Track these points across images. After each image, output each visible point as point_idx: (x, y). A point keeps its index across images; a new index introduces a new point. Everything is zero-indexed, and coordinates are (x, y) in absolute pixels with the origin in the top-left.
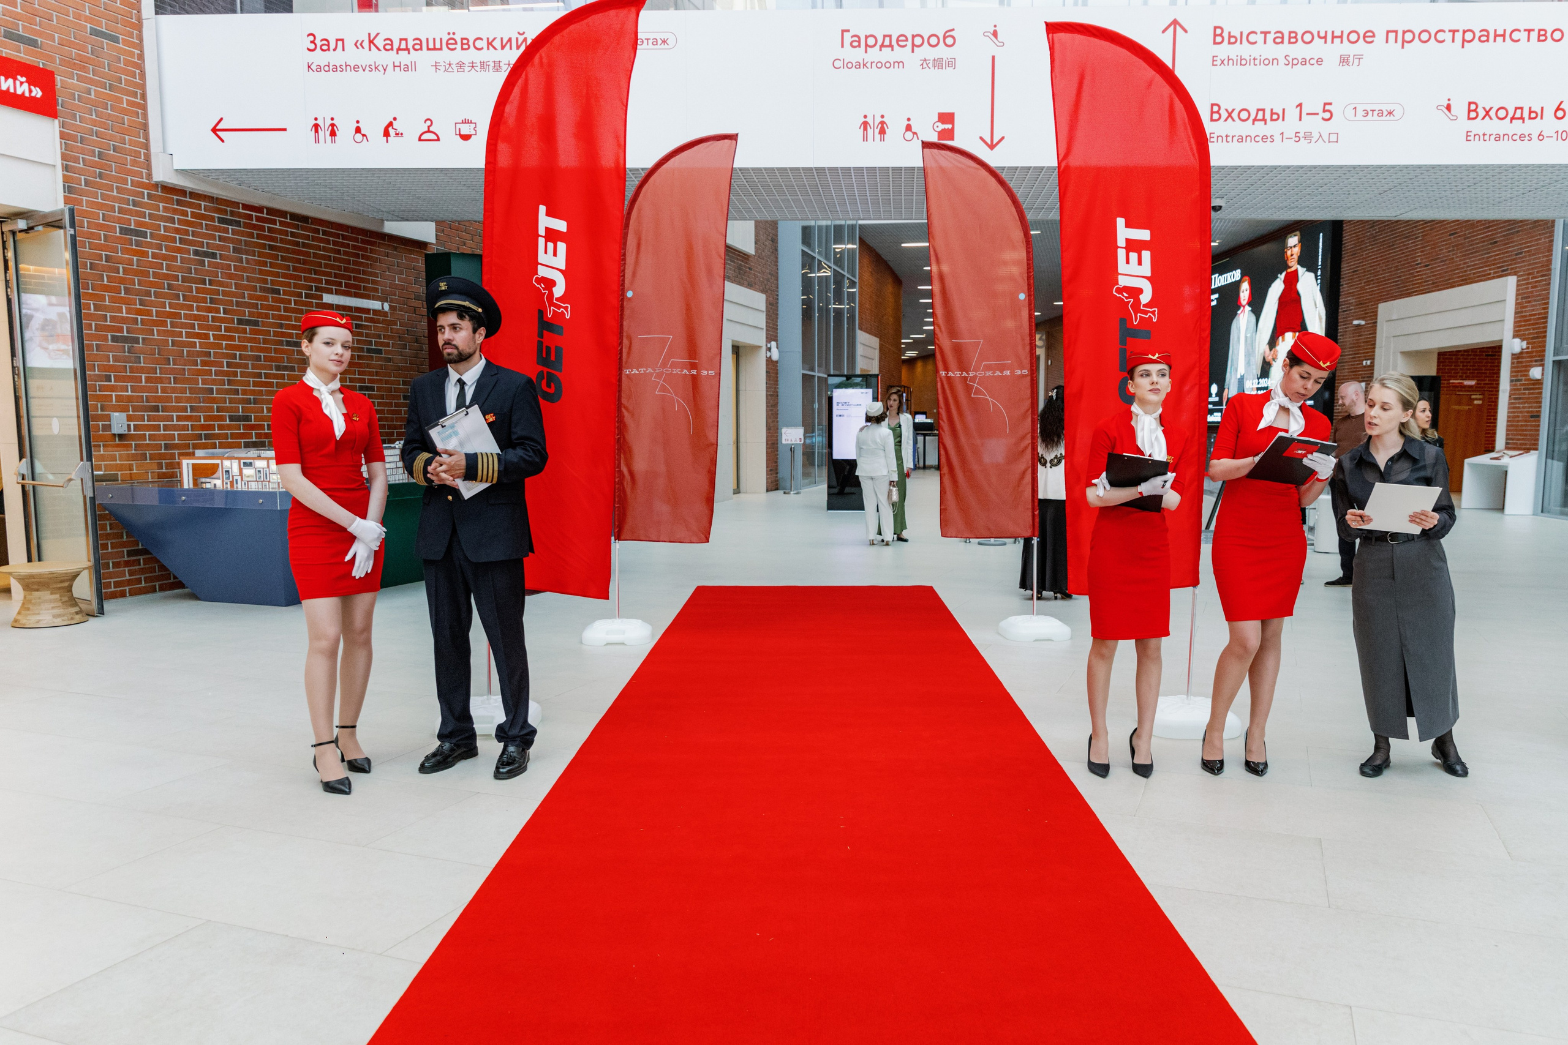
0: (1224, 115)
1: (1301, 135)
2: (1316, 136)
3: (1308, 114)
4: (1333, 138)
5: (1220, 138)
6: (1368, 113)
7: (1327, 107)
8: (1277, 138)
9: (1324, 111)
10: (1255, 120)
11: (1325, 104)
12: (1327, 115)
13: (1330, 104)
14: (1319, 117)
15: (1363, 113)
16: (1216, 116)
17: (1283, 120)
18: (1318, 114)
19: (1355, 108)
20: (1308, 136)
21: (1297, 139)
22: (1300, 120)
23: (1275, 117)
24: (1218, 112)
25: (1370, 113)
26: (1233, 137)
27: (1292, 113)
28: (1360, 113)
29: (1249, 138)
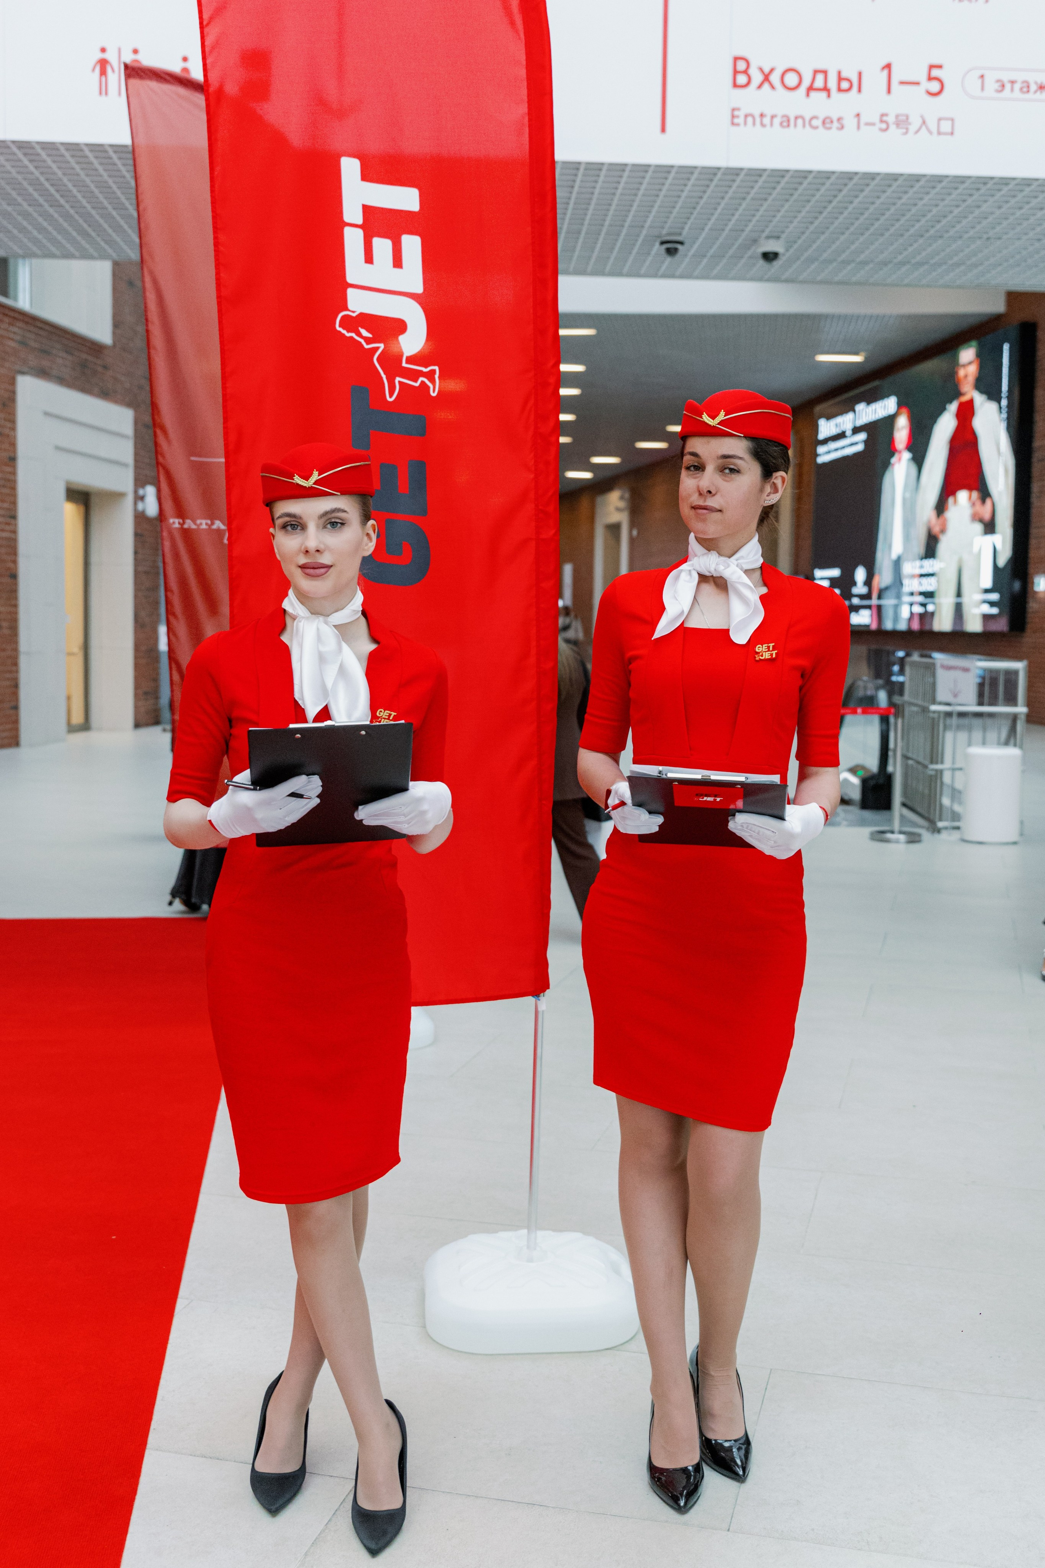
0: (757, 78)
1: (891, 119)
2: (915, 123)
3: (902, 83)
4: (946, 126)
5: (750, 119)
6: (1003, 86)
7: (935, 73)
8: (850, 122)
9: (930, 79)
10: (811, 88)
11: (931, 67)
12: (935, 87)
13: (940, 67)
14: (920, 90)
15: (997, 86)
16: (742, 79)
17: (860, 90)
18: (918, 83)
19: (982, 76)
20: (902, 122)
21: (884, 126)
22: (889, 91)
23: (845, 85)
24: (745, 72)
25: (1008, 86)
26: (773, 117)
27: (875, 80)
28: (991, 85)
29: (800, 121)
